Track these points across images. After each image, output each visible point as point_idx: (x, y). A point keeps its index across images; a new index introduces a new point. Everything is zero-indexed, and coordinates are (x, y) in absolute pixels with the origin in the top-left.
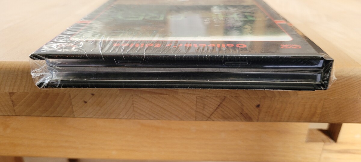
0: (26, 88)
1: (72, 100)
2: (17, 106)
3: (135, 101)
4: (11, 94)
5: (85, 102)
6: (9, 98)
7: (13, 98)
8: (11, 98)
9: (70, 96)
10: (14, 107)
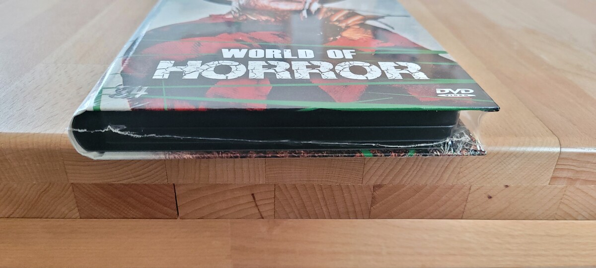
0: (405, 179)
1: (470, 195)
2: (378, 205)
3: (566, 195)
4: (377, 187)
5: (490, 197)
6: (370, 193)
7: (378, 193)
8: (375, 193)
9: (470, 189)
10: (371, 206)
